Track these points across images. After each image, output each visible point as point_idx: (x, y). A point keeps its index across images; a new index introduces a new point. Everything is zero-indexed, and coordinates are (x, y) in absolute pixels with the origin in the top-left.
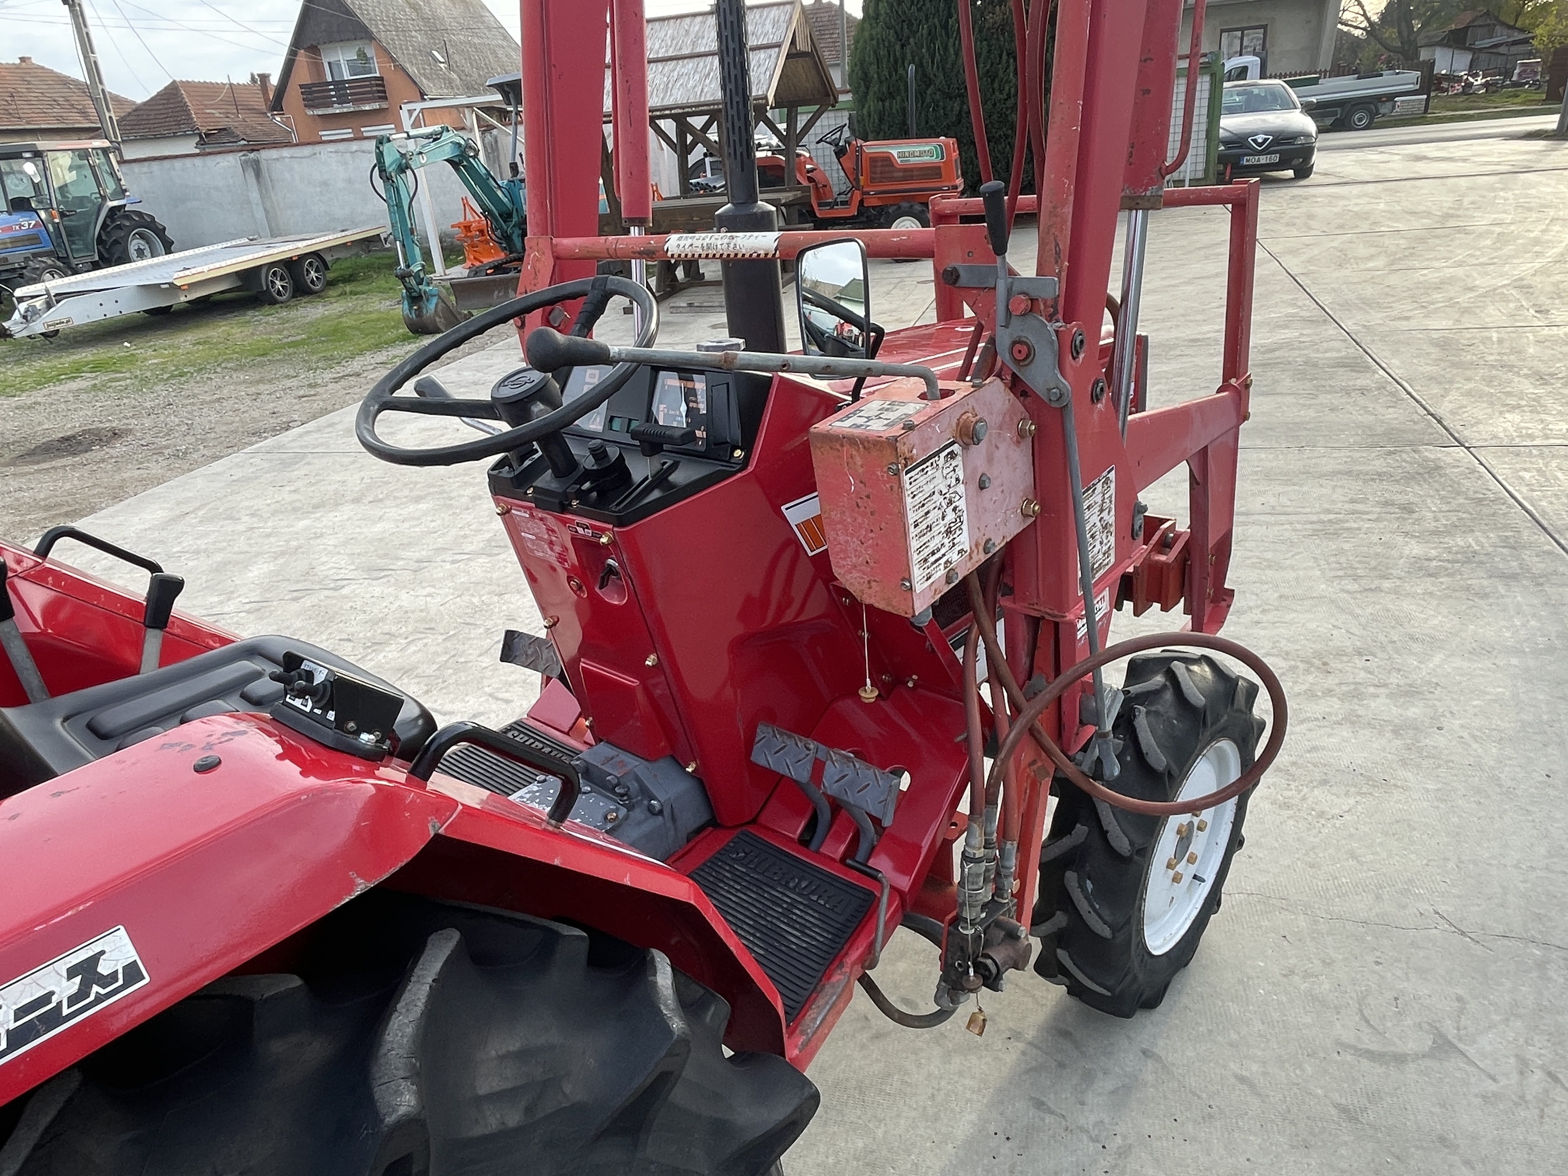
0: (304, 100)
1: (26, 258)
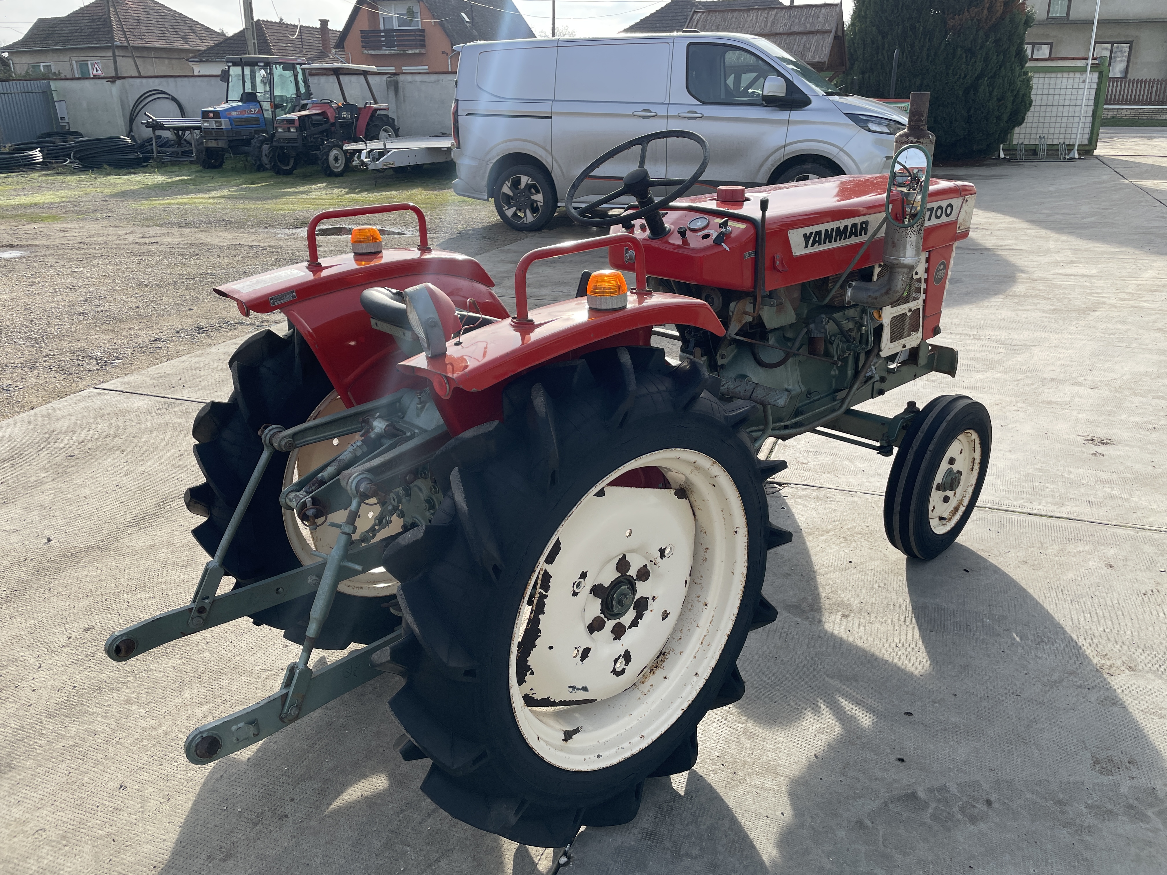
0: (362, 42)
1: (251, 133)
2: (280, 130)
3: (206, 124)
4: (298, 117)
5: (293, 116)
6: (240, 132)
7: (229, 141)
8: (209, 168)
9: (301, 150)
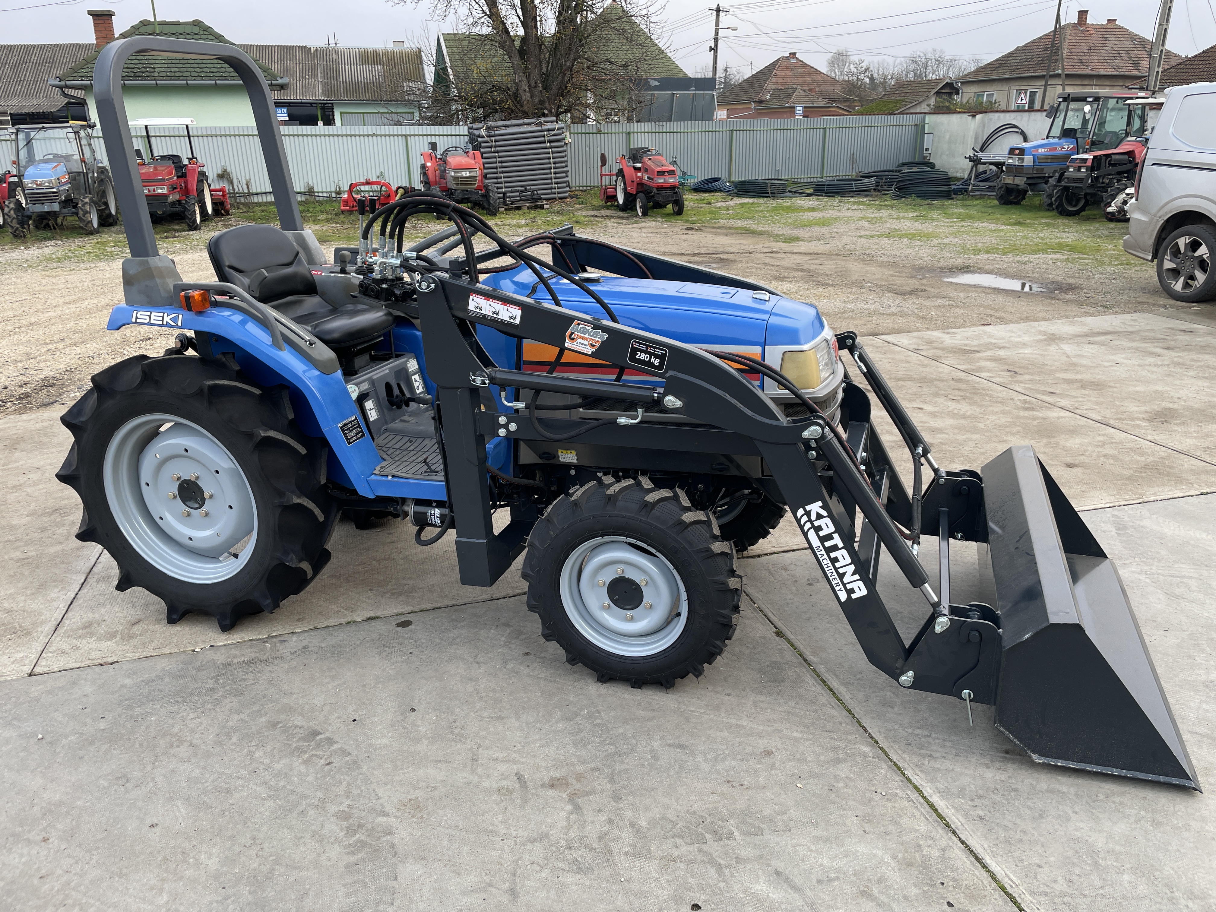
1: (1055, 171)
2: (1071, 170)
3: (1010, 161)
4: (1095, 157)
5: (1089, 156)
6: (1043, 169)
7: (1028, 178)
8: (1004, 203)
9: (1088, 191)
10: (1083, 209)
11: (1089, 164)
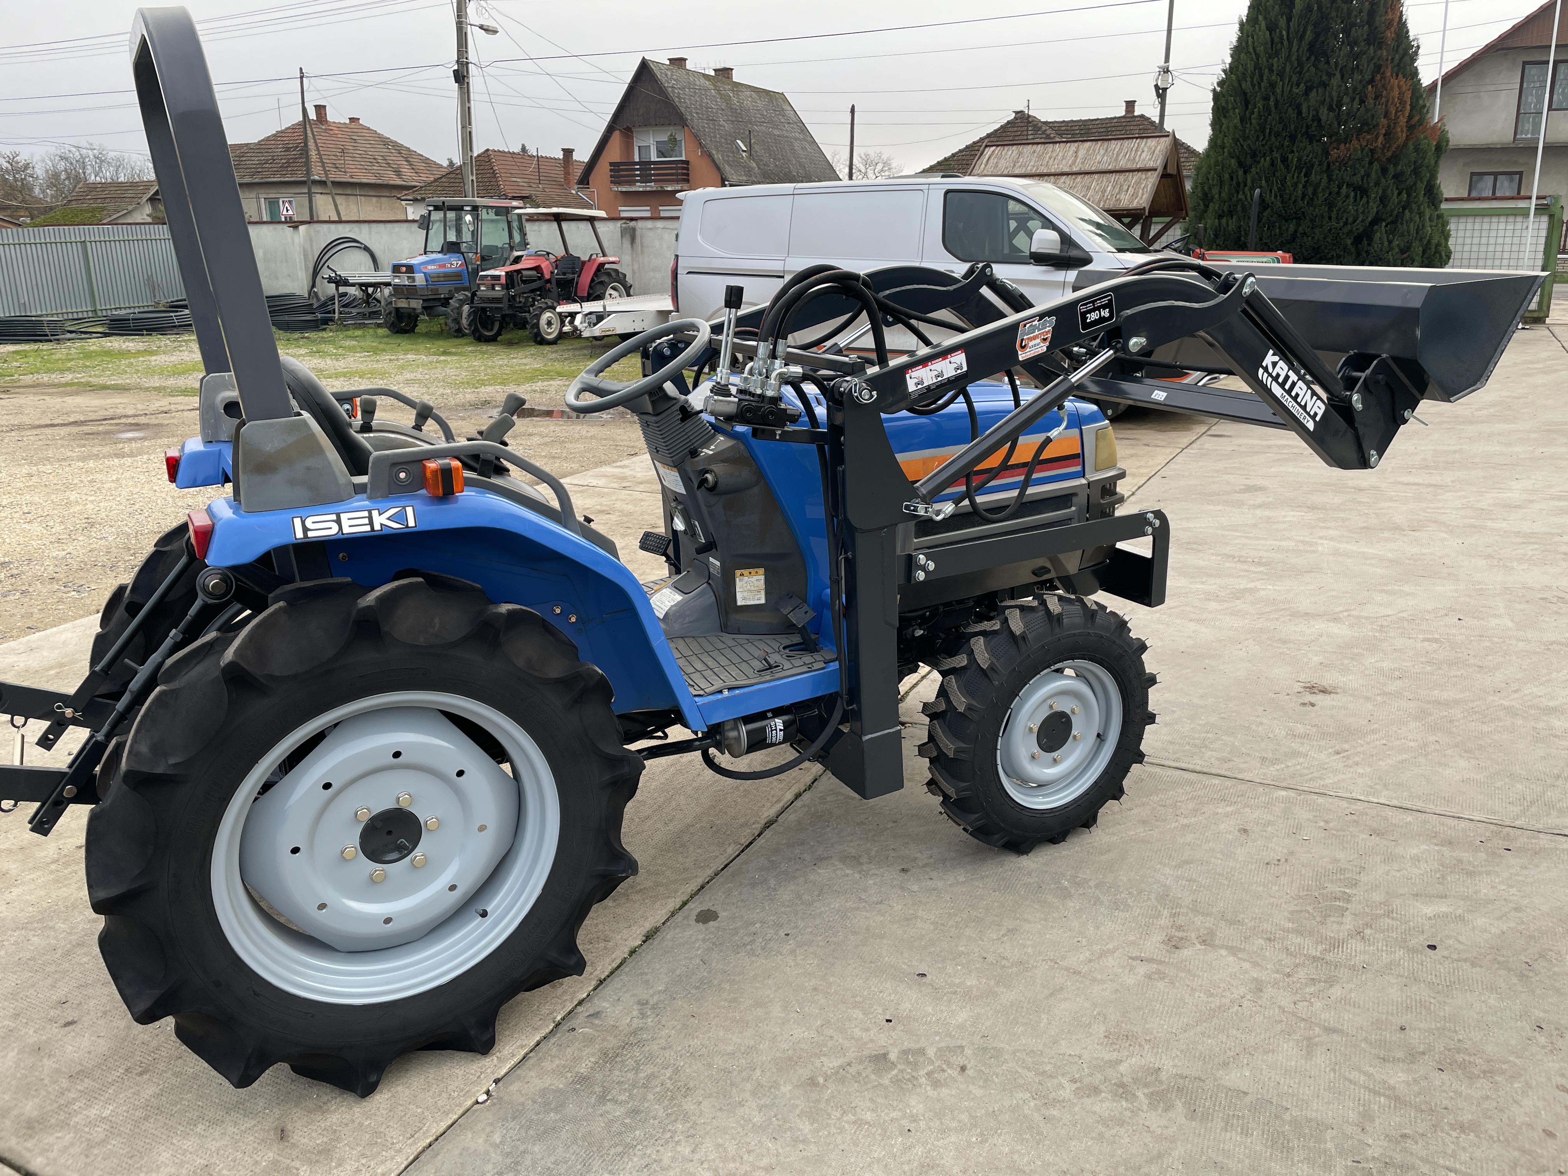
0: (611, 176)
1: (450, 291)
2: (482, 288)
3: (397, 281)
4: (507, 273)
5: (501, 272)
6: (437, 290)
7: (424, 300)
8: (397, 332)
9: (508, 312)
10: (499, 333)
11: (503, 281)
